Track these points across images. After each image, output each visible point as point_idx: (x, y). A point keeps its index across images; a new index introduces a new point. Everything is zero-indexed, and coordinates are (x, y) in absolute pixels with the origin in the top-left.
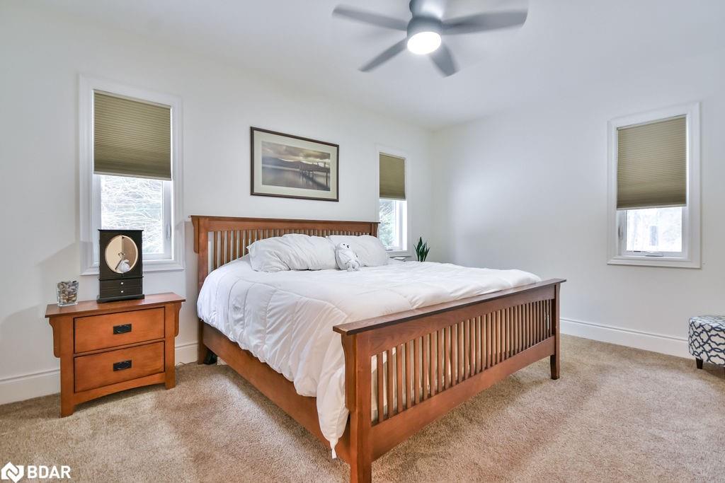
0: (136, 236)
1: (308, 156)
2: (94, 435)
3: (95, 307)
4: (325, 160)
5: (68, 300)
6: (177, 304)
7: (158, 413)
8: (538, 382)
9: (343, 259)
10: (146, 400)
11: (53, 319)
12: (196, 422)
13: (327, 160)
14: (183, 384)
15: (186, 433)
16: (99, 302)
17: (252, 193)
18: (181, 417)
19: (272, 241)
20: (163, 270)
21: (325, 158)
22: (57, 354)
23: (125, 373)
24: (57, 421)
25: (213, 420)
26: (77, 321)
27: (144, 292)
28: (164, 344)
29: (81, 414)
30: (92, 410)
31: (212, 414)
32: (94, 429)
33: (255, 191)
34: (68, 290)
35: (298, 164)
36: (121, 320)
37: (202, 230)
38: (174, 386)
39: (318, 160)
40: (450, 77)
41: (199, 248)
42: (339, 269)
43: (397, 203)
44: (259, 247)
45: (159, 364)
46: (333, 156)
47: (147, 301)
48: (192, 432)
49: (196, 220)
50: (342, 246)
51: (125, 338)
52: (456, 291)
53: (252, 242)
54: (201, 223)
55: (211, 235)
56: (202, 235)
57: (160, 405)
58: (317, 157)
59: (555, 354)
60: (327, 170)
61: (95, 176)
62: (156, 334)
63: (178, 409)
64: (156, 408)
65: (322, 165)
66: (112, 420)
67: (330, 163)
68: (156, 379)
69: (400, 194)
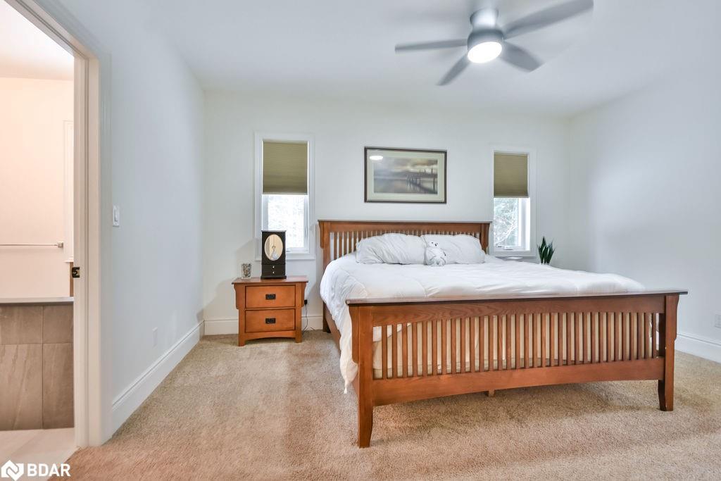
0: (282, 235)
1: (415, 165)
2: (249, 359)
3: (259, 281)
4: (431, 167)
5: (246, 275)
6: (304, 284)
7: (285, 355)
8: (634, 408)
9: (429, 256)
10: (283, 346)
11: (236, 285)
12: (302, 365)
13: (434, 166)
14: (307, 342)
15: (294, 369)
16: (262, 278)
17: (366, 200)
18: (296, 360)
19: (374, 239)
20: (299, 259)
21: (433, 164)
22: (238, 307)
23: (272, 326)
24: (236, 348)
25: (312, 366)
26: (248, 289)
27: (287, 274)
28: (294, 311)
29: (248, 347)
30: (254, 346)
31: (314, 362)
32: (250, 355)
33: (368, 199)
34: (247, 269)
35: (407, 173)
36: (270, 291)
37: (326, 231)
38: (301, 342)
39: (426, 167)
40: (533, 72)
41: (324, 244)
42: (427, 264)
43: (519, 201)
44: (365, 244)
45: (292, 324)
46: (441, 162)
47: (288, 280)
48: (297, 370)
49: (322, 223)
50: (430, 244)
51: (272, 303)
52: (484, 287)
53: (359, 240)
54: (325, 226)
55: (332, 235)
56: (326, 235)
57: (289, 351)
58: (424, 164)
59: (664, 380)
60: (434, 176)
61: (264, 196)
62: (289, 303)
63: (297, 355)
64: (285, 352)
65: (428, 170)
66: (261, 353)
67: (438, 169)
68: (290, 334)
69: (523, 192)
